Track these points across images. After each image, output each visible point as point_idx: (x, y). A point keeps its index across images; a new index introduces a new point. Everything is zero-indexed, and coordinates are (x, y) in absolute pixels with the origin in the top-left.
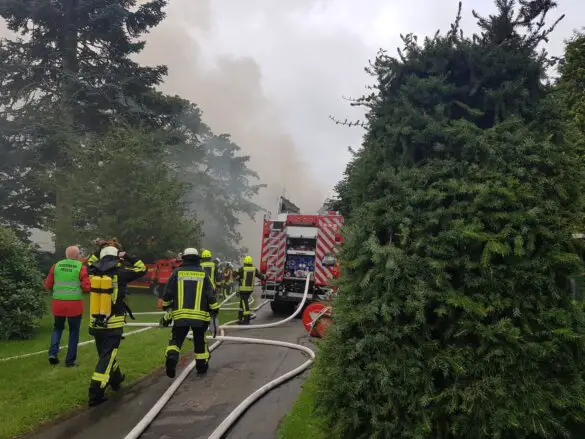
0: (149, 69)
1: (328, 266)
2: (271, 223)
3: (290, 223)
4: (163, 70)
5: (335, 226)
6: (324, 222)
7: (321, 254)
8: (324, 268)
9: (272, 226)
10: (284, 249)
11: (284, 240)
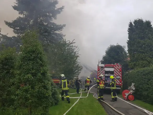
0: (60, 25)
1: (118, 79)
2: (100, 67)
3: (106, 67)
4: (64, 25)
5: (119, 67)
6: (116, 66)
7: (116, 76)
8: (117, 79)
9: (100, 68)
10: (104, 74)
11: (104, 72)
